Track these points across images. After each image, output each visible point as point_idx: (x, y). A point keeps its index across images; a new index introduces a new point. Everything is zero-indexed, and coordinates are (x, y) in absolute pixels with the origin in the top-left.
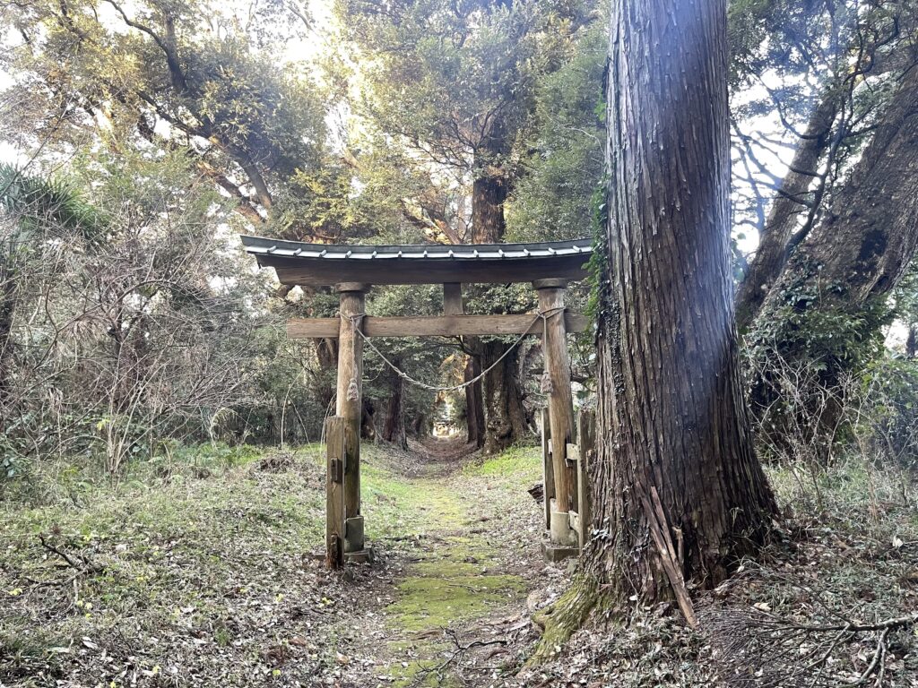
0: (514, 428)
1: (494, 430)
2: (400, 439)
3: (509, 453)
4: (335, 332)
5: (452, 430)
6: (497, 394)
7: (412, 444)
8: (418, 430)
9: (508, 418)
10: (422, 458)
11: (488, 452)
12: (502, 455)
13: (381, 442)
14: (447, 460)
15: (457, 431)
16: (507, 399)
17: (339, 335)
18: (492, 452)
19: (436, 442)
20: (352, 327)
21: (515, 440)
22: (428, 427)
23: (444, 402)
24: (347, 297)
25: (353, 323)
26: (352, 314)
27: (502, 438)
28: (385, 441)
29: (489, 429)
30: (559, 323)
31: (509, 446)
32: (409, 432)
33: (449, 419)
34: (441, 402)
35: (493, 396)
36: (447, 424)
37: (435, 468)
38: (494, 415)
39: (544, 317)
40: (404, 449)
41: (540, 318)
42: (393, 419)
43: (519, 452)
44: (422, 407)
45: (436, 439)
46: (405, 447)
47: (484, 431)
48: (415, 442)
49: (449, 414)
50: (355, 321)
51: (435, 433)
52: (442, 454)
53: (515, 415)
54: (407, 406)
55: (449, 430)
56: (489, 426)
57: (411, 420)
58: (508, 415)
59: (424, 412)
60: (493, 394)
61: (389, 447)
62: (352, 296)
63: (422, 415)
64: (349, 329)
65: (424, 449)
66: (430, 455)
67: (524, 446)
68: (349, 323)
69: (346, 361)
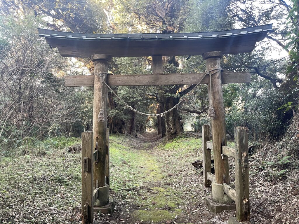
0: (177, 131)
1: (169, 131)
2: (134, 133)
3: (175, 140)
4: (91, 83)
5: (152, 129)
6: (171, 118)
7: (138, 135)
8: (141, 130)
9: (175, 127)
10: (142, 141)
11: (167, 140)
12: (172, 141)
13: (127, 135)
14: (151, 141)
15: (154, 130)
16: (174, 119)
17: (94, 85)
18: (169, 140)
19: (147, 134)
20: (101, 80)
21: (177, 135)
22: (144, 128)
23: (150, 120)
24: (98, 63)
25: (101, 77)
26: (100, 72)
27: (172, 134)
28: (129, 135)
29: (167, 131)
30: (218, 78)
31: (175, 137)
32: (137, 131)
33: (151, 126)
34: (148, 120)
35: (169, 118)
36: (151, 127)
37: (147, 145)
38: (169, 126)
39: (210, 74)
40: (136, 137)
41: (208, 75)
42: (132, 126)
43: (179, 140)
44: (142, 122)
45: (147, 133)
46: (136, 136)
47: (165, 132)
48: (140, 134)
49: (151, 124)
50: (102, 76)
51: (147, 130)
52: (149, 139)
53: (178, 126)
54: (137, 122)
55: (151, 129)
56: (168, 130)
57: (138, 127)
58: (175, 125)
59: (143, 124)
60: (169, 117)
61: (130, 137)
62: (100, 62)
63: (142, 125)
64: (99, 81)
65: (143, 137)
66: (145, 139)
67: (181, 138)
68: (99, 78)
69: (97, 99)
